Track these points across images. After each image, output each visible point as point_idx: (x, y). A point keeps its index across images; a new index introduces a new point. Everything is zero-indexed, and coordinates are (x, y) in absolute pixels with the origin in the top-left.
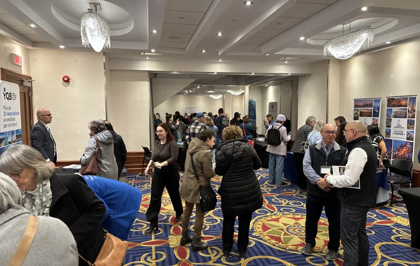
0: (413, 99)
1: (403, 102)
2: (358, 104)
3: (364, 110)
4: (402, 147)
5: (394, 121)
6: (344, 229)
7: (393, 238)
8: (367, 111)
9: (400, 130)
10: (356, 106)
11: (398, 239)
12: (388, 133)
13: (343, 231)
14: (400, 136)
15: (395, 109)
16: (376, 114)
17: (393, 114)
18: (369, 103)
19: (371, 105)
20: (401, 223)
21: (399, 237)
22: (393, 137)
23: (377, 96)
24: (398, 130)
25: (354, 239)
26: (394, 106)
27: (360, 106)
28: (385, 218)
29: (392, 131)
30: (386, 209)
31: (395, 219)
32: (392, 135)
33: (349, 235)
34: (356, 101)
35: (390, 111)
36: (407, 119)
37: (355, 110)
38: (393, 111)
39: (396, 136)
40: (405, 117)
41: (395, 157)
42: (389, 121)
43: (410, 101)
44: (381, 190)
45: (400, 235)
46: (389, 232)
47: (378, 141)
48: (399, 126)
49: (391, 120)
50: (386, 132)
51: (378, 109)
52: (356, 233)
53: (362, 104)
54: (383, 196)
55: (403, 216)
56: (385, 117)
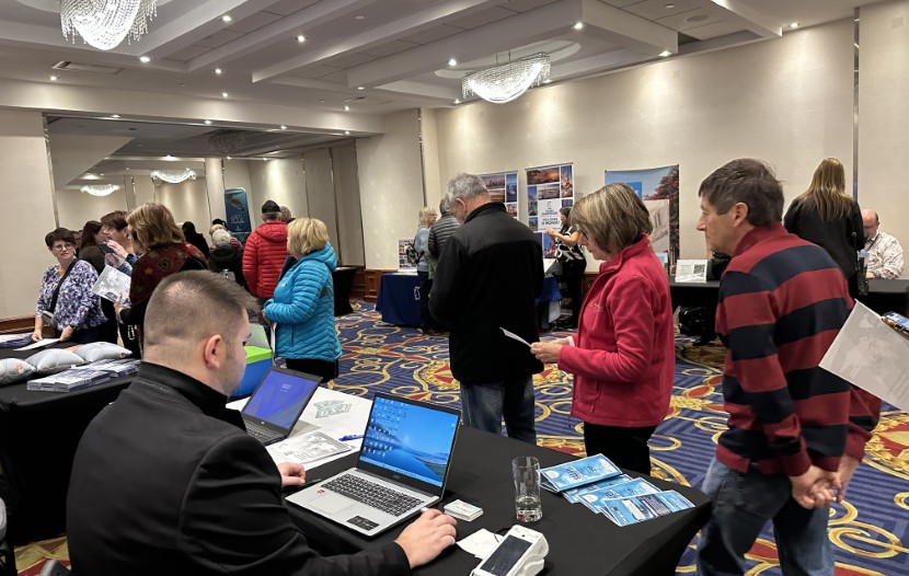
0: (568, 169)
1: (553, 175)
5: (542, 206)
8: (496, 194)
9: (553, 216)
12: (534, 224)
15: (540, 187)
16: (512, 198)
17: (538, 194)
18: (498, 180)
19: (502, 184)
24: (549, 217)
26: (539, 182)
29: (540, 221)
32: (540, 226)
35: (532, 190)
36: (561, 199)
38: (538, 189)
40: (558, 197)
42: (533, 205)
43: (563, 172)
48: (550, 212)
49: (536, 203)
50: (531, 222)
51: (515, 188)
56: (526, 200)
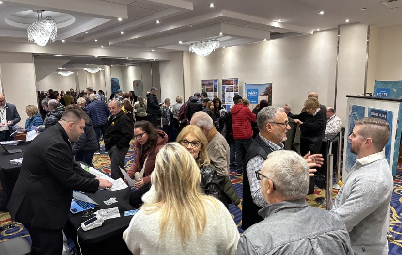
0: (236, 81)
1: (231, 82)
2: (204, 83)
3: (208, 87)
5: (227, 94)
9: (231, 99)
10: (203, 85)
12: (224, 101)
15: (227, 87)
17: (226, 89)
18: (211, 82)
19: (212, 84)
23: (215, 78)
24: (229, 99)
26: (226, 85)
27: (206, 85)
29: (226, 100)
32: (226, 102)
34: (203, 81)
37: (202, 87)
39: (229, 102)
42: (224, 94)
48: (230, 97)
51: (217, 86)
53: (207, 83)
56: (221, 91)
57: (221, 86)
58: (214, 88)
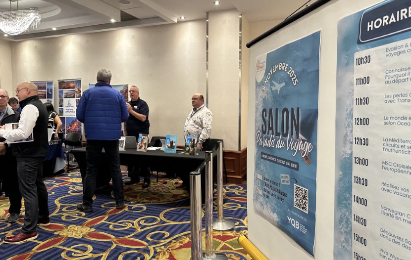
0: (78, 82)
1: (72, 85)
4: (73, 122)
5: (66, 101)
6: (23, 181)
7: (69, 192)
8: (41, 93)
9: (71, 108)
11: (74, 192)
12: (61, 112)
13: (21, 182)
14: (71, 113)
15: (65, 91)
16: (50, 96)
17: (64, 95)
18: (42, 85)
19: (44, 88)
20: (76, 181)
21: (74, 191)
22: (66, 115)
23: (49, 80)
24: (69, 108)
25: (33, 188)
26: (64, 88)
28: (63, 181)
29: (65, 110)
30: (63, 175)
31: (71, 180)
32: (64, 113)
33: (28, 185)
35: (61, 92)
36: (76, 98)
38: (64, 92)
39: (68, 113)
40: (74, 97)
41: (69, 131)
42: (61, 101)
43: (76, 84)
44: (58, 161)
45: (75, 189)
46: (66, 189)
47: (53, 117)
48: (70, 105)
49: (63, 100)
50: (60, 111)
51: (51, 90)
52: (34, 182)
54: (61, 165)
55: (78, 177)
56: (58, 98)
57: (58, 90)
58: (48, 94)
